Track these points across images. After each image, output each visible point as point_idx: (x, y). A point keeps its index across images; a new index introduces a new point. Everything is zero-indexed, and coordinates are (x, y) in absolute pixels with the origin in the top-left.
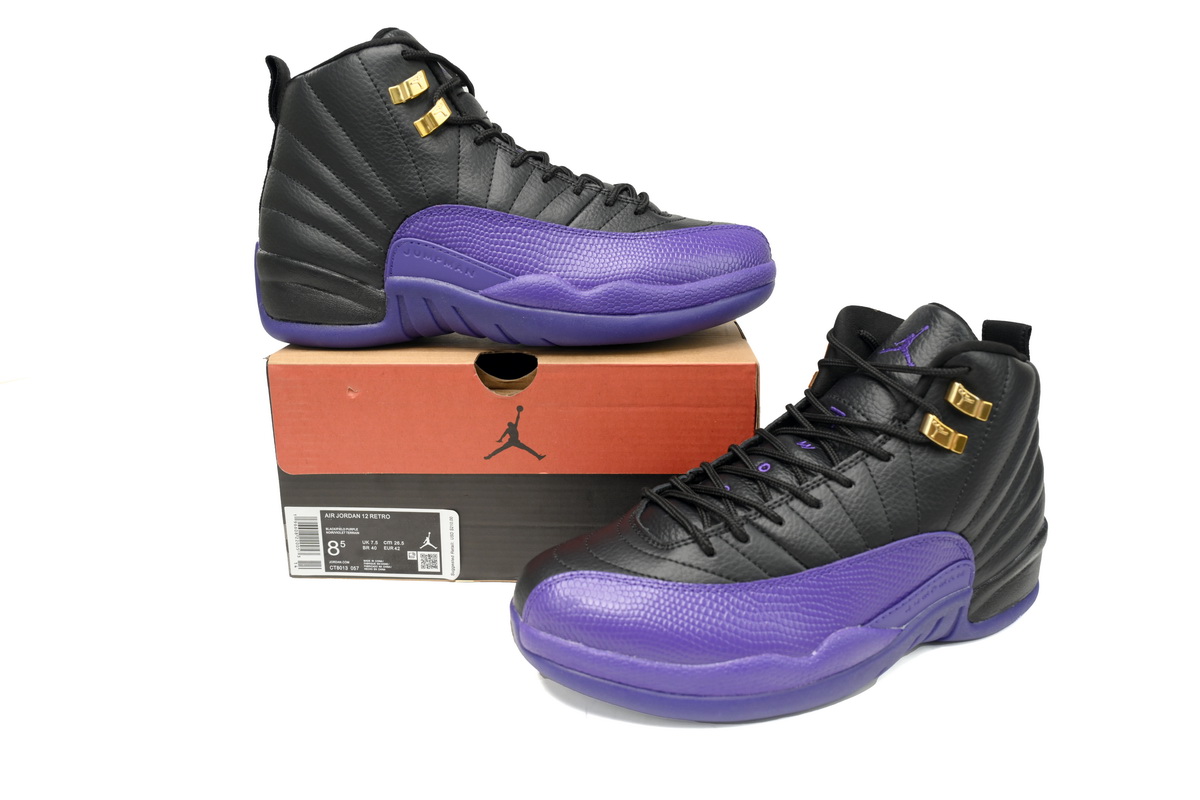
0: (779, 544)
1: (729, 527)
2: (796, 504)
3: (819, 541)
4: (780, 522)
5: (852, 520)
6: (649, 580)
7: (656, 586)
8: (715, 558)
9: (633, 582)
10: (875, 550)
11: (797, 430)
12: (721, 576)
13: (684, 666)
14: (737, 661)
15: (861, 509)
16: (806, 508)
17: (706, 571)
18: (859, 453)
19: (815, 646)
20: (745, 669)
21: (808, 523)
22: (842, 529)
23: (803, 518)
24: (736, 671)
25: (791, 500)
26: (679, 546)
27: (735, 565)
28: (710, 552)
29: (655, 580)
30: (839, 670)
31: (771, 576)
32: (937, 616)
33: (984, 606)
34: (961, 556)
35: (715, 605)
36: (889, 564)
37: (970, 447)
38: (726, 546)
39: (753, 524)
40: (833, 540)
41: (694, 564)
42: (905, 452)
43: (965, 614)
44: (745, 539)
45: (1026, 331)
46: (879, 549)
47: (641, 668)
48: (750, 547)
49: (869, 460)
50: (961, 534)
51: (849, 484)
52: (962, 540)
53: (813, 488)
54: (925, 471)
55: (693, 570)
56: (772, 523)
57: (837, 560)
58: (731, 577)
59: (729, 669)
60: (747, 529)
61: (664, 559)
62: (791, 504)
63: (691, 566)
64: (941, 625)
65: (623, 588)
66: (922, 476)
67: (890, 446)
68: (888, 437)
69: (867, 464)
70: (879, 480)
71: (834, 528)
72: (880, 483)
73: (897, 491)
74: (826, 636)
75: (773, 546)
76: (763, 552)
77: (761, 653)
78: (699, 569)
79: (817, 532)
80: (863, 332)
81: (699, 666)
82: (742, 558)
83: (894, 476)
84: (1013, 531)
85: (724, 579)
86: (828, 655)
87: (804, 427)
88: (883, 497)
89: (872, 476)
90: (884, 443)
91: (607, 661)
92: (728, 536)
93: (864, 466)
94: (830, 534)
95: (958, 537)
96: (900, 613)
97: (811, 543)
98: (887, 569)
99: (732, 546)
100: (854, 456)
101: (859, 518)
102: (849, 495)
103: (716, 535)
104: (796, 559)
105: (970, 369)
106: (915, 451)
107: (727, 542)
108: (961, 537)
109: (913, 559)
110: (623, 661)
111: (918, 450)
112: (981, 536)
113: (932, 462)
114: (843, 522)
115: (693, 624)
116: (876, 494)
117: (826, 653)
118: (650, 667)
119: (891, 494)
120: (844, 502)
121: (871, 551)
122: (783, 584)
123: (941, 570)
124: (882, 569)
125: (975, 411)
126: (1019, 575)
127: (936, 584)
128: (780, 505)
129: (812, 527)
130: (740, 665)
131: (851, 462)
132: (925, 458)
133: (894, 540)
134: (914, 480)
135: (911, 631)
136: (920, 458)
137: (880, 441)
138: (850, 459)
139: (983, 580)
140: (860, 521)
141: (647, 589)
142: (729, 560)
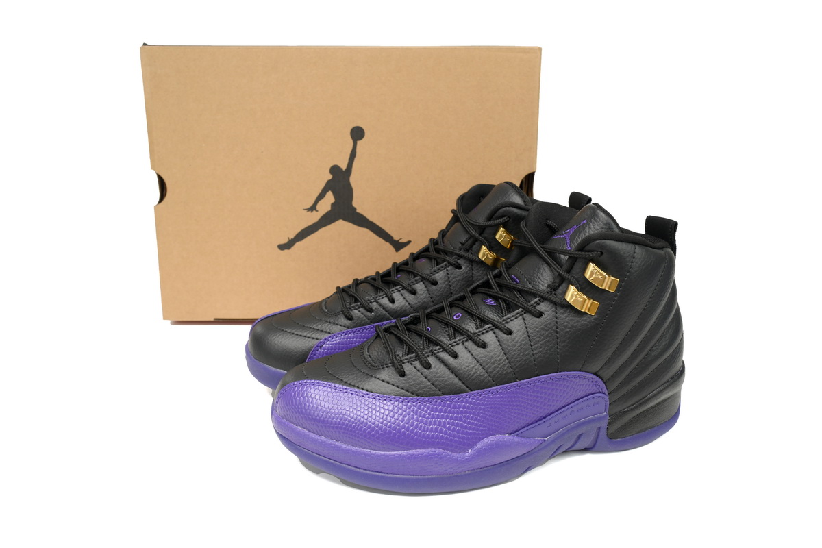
0: (453, 372)
1: (418, 358)
2: (470, 344)
3: (481, 371)
4: (455, 356)
5: (507, 358)
6: (357, 390)
7: (361, 394)
8: (405, 378)
9: (345, 391)
10: (522, 381)
11: (488, 291)
12: (407, 391)
13: (373, 452)
14: (410, 452)
15: (515, 351)
16: (476, 347)
17: (398, 387)
18: (520, 310)
19: (471, 447)
20: (415, 458)
21: (475, 358)
22: (499, 364)
23: (472, 355)
24: (409, 458)
25: (467, 341)
26: (383, 368)
27: (418, 384)
28: (402, 374)
29: (361, 391)
30: (488, 464)
31: (443, 394)
32: (579, 432)
33: (621, 428)
34: (596, 389)
35: (400, 411)
36: (533, 392)
37: (600, 311)
38: (415, 370)
39: (436, 357)
40: (491, 372)
41: (390, 381)
42: (553, 311)
43: (603, 432)
44: (428, 366)
45: (674, 225)
46: (525, 381)
47: (343, 450)
48: (431, 373)
49: (527, 316)
50: (595, 374)
51: (509, 332)
52: (597, 378)
53: (483, 333)
54: (565, 327)
55: (389, 385)
56: (450, 357)
57: (493, 386)
58: (415, 393)
59: (404, 456)
60: (431, 360)
61: (372, 376)
62: (466, 344)
63: (388, 383)
64: (582, 439)
65: (338, 394)
66: (563, 330)
67: (543, 307)
68: (542, 300)
69: (524, 319)
70: (530, 331)
71: (493, 364)
72: (532, 333)
73: (543, 340)
74: (481, 439)
75: (448, 372)
76: (440, 377)
77: (428, 448)
78: (393, 385)
79: (481, 365)
80: (549, 222)
81: (383, 453)
82: (425, 380)
83: (542, 329)
84: (645, 374)
85: (409, 394)
86: (480, 454)
87: (493, 289)
88: (532, 344)
89: (526, 328)
90: (539, 304)
91: (321, 443)
92: (417, 363)
93: (522, 321)
94: (489, 367)
95: (591, 376)
96: (543, 427)
97: (475, 373)
98: (531, 395)
99: (419, 371)
100: (516, 312)
101: (512, 358)
102: (507, 340)
103: (408, 362)
104: (464, 384)
105: (602, 253)
106: (560, 311)
107: (415, 367)
108: (595, 377)
109: (553, 389)
110: (331, 444)
111: (562, 311)
112: (614, 377)
113: (571, 320)
114: (501, 360)
115: (382, 423)
116: (527, 341)
117: (479, 452)
118: (349, 450)
119: (539, 341)
120: (504, 345)
121: (518, 382)
122: (451, 400)
123: (578, 399)
124: (528, 395)
125: (605, 284)
126: (652, 407)
127: (574, 409)
128: (458, 344)
129: (478, 362)
130: (412, 455)
131: (513, 316)
132: (566, 317)
133: (538, 375)
134: (557, 333)
135: (553, 441)
136: (563, 316)
137: (536, 302)
138: (512, 314)
139: (618, 408)
140: (513, 360)
141: (354, 396)
142: (414, 380)
